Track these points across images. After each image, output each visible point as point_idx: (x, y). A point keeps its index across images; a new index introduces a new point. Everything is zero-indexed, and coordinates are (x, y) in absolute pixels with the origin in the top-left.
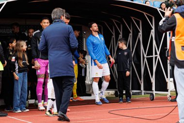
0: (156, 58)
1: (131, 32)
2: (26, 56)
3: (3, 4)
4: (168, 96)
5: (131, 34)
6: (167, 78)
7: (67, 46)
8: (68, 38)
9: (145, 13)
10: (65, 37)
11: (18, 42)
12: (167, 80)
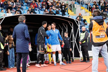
0: (74, 42)
1: (63, 30)
2: (13, 42)
3: (3, 18)
4: (80, 60)
5: (63, 31)
6: (79, 51)
7: (23, 37)
8: (24, 33)
9: (68, 22)
10: (22, 32)
11: (10, 36)
12: (79, 52)
